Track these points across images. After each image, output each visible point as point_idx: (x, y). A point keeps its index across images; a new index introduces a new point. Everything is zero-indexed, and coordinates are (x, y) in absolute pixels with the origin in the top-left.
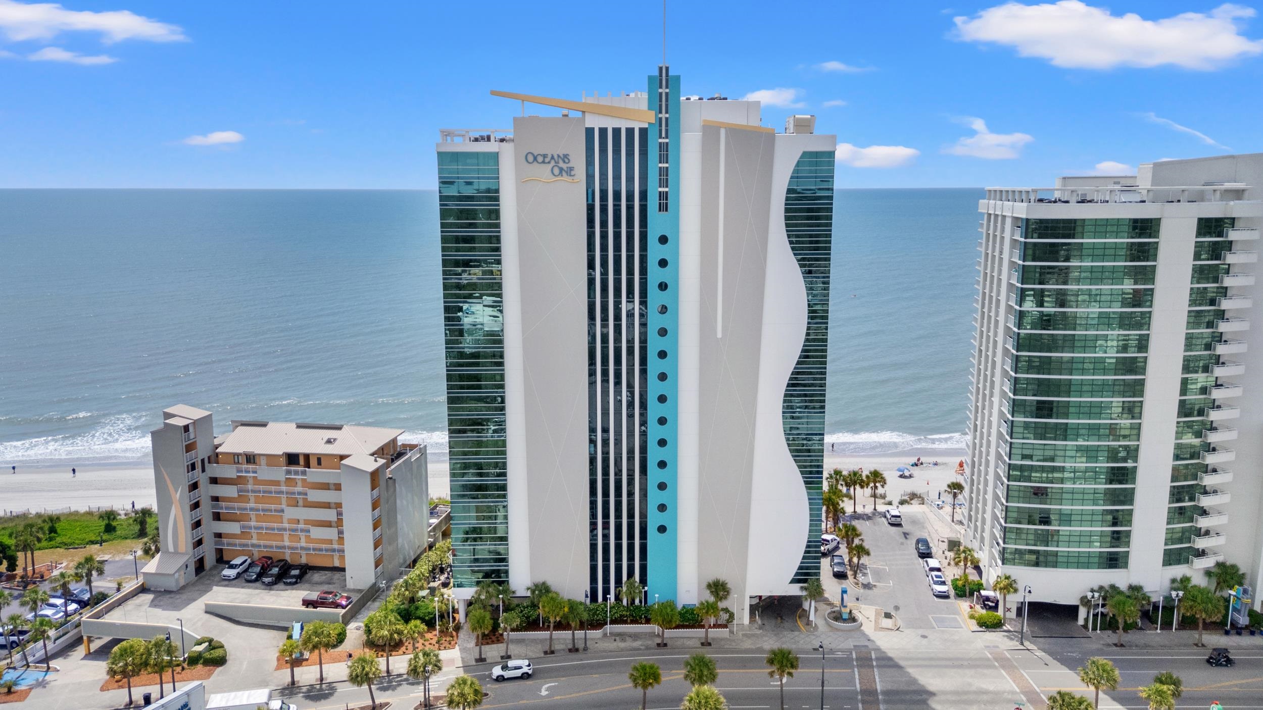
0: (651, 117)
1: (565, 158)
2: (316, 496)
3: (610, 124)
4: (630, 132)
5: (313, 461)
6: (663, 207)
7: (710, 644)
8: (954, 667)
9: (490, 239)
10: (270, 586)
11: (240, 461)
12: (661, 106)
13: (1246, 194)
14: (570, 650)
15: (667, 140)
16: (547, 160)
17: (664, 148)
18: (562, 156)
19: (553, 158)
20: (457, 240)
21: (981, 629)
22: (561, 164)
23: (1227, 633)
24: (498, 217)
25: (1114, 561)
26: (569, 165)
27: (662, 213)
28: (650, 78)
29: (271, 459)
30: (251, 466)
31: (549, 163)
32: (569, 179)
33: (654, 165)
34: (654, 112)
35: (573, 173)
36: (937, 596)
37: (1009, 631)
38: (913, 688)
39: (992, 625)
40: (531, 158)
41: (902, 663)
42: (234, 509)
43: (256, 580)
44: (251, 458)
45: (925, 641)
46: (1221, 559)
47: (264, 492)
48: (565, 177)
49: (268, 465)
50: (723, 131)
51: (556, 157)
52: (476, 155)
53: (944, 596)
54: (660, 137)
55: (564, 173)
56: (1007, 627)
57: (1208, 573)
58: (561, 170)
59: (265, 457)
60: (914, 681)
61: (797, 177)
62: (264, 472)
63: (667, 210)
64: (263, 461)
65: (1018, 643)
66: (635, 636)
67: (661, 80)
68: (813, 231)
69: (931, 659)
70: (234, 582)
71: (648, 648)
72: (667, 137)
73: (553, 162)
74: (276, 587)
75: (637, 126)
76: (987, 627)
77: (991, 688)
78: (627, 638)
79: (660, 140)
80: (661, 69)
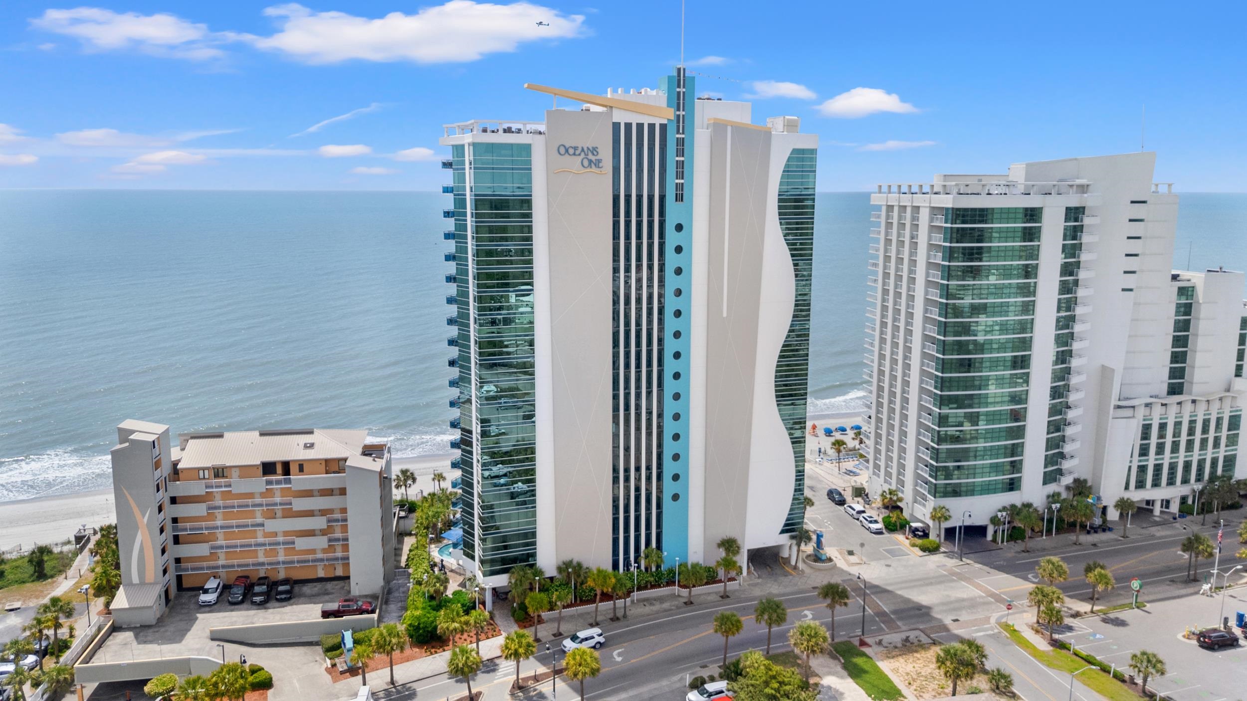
0: (671, 114)
1: (594, 151)
2: (300, 504)
3: (634, 119)
4: (652, 127)
5: (294, 468)
6: (679, 198)
7: (728, 597)
8: (927, 585)
9: (521, 229)
10: (262, 605)
11: (207, 476)
12: (679, 104)
13: (1090, 188)
14: (612, 620)
15: (683, 136)
16: (577, 152)
17: (681, 143)
18: (591, 149)
19: (583, 150)
20: (491, 230)
21: (925, 554)
22: (591, 157)
23: (1089, 532)
24: (530, 208)
25: (1013, 486)
26: (597, 158)
27: (678, 203)
28: (670, 78)
29: (245, 471)
30: (222, 481)
31: (579, 155)
32: (597, 170)
33: (672, 158)
34: (673, 109)
35: (601, 165)
36: (875, 533)
37: (945, 552)
38: (911, 605)
39: (932, 550)
40: (562, 150)
41: (889, 588)
42: (202, 529)
43: (242, 602)
44: (219, 472)
45: (891, 569)
46: (1076, 476)
47: (239, 506)
48: (594, 169)
49: (240, 477)
50: (729, 128)
51: (585, 149)
52: (511, 146)
53: (879, 532)
54: (678, 132)
55: (593, 165)
56: (942, 549)
57: (1068, 488)
58: (590, 161)
59: (237, 470)
60: (908, 601)
61: (788, 171)
62: (240, 486)
63: (682, 200)
64: (235, 473)
65: (957, 560)
66: (661, 599)
67: (679, 81)
68: (800, 218)
69: (906, 582)
70: (216, 607)
71: (678, 607)
72: (683, 133)
73: (583, 154)
74: (268, 605)
75: (658, 122)
76: (930, 551)
77: (965, 596)
78: (654, 602)
79: (678, 136)
80: (679, 70)
